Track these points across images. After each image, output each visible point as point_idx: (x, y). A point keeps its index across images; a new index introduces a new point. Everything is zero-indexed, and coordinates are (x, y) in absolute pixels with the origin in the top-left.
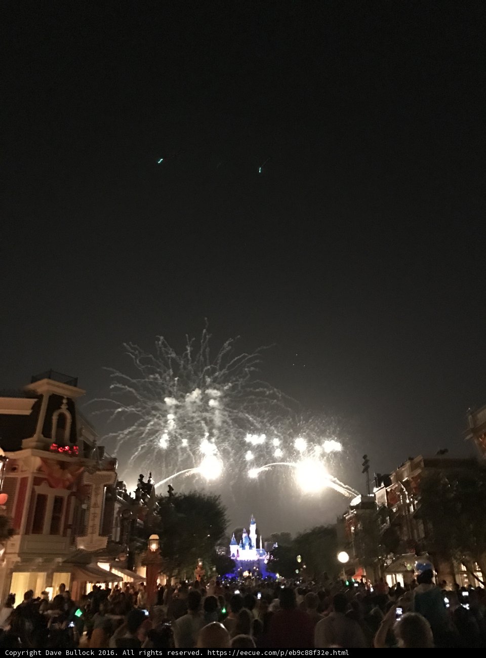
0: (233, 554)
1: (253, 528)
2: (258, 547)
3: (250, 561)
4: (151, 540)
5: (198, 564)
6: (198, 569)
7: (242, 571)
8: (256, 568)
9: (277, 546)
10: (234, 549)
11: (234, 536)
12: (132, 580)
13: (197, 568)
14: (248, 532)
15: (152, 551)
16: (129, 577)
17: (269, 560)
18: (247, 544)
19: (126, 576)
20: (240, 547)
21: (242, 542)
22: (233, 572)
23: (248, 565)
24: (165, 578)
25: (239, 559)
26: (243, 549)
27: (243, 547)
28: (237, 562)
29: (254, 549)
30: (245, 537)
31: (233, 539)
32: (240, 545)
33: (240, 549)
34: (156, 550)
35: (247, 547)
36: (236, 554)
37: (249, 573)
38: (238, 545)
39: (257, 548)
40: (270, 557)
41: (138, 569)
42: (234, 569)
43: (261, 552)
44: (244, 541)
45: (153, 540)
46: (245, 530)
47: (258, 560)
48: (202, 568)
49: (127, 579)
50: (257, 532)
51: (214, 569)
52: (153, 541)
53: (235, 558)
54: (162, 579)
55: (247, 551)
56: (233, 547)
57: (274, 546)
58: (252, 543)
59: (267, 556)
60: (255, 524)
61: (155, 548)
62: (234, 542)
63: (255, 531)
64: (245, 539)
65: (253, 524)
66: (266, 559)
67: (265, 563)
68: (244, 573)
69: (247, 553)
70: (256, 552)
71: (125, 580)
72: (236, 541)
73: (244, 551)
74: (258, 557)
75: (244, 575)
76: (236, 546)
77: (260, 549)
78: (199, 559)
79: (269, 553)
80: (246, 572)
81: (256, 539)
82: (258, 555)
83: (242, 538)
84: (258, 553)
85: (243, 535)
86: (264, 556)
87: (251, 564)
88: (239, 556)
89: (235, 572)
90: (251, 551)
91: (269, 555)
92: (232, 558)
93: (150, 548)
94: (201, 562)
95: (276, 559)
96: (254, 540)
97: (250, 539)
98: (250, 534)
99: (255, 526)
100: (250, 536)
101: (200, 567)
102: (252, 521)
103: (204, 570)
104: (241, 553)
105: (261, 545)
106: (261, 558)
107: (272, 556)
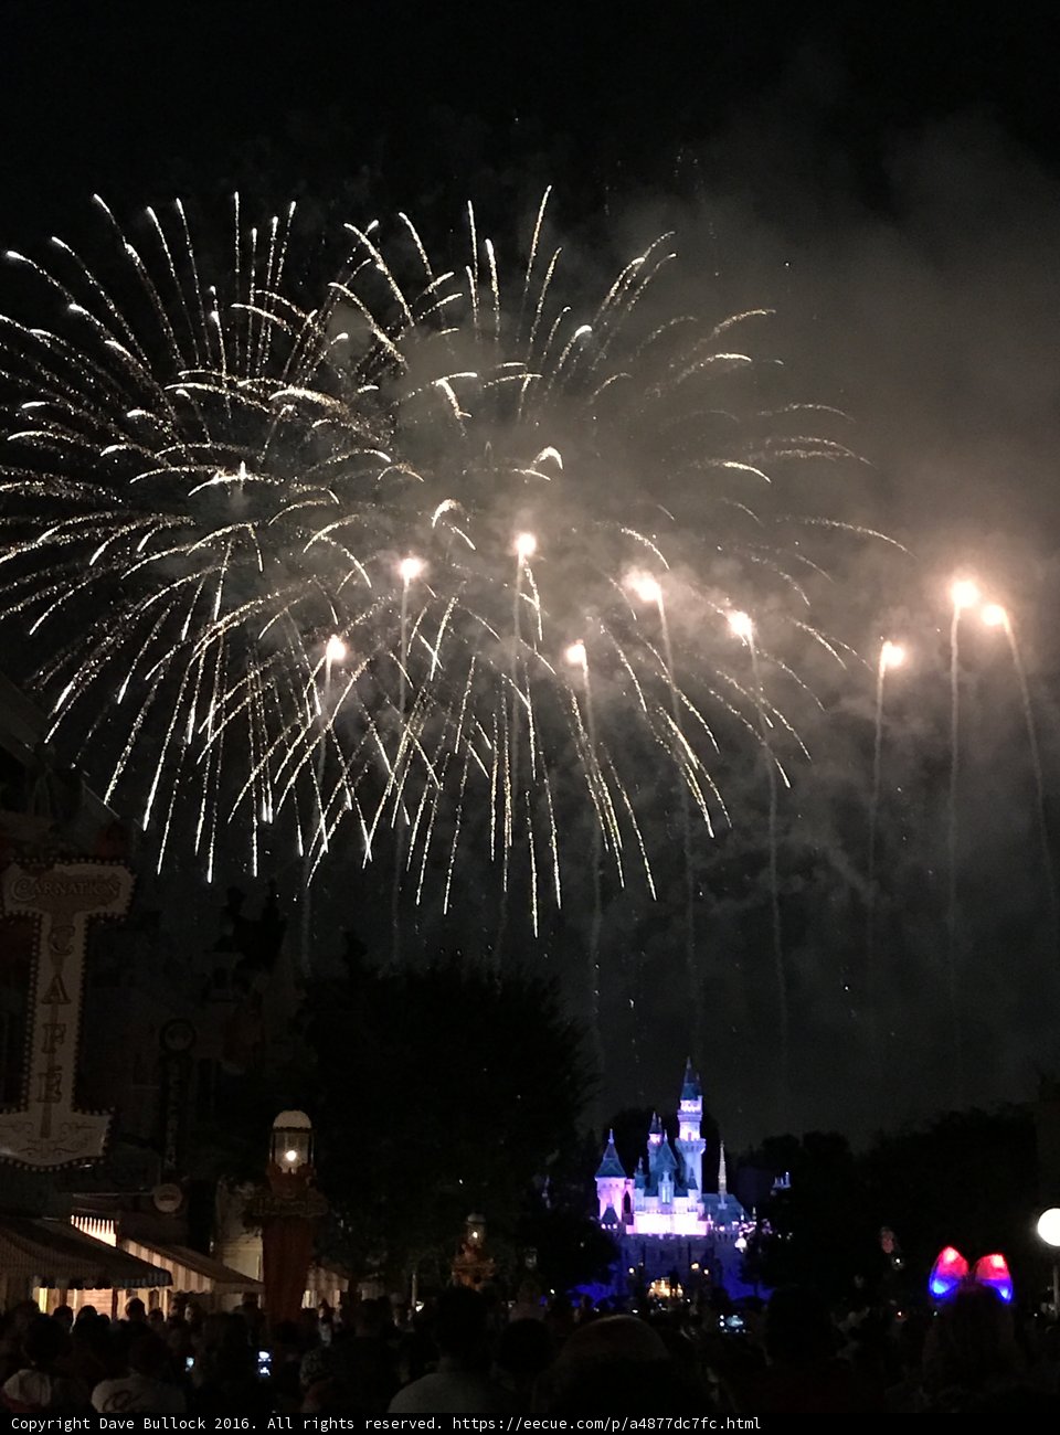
0: (610, 1210)
1: (691, 1107)
2: (710, 1185)
3: (678, 1237)
4: (282, 1130)
5: (467, 1234)
6: (467, 1255)
7: (644, 1279)
8: (702, 1267)
9: (788, 1186)
10: (613, 1192)
11: (611, 1141)
12: (207, 1285)
13: (462, 1252)
14: (672, 1128)
15: (285, 1171)
16: (194, 1275)
17: (753, 1240)
18: (666, 1175)
19: (181, 1270)
20: (636, 1187)
21: (646, 1164)
22: (606, 1278)
23: (668, 1254)
24: (335, 1285)
25: (629, 1230)
26: (646, 1195)
27: (651, 1189)
28: (623, 1245)
29: (694, 1196)
30: (659, 1146)
31: (610, 1158)
32: (639, 1176)
33: (638, 1196)
34: (299, 1169)
35: (666, 1187)
36: (619, 1213)
37: (672, 1285)
38: (630, 1176)
39: (705, 1190)
40: (760, 1226)
41: (229, 1249)
42: (613, 1267)
43: (723, 1206)
44: (653, 1161)
45: (289, 1129)
46: (657, 1120)
47: (711, 1235)
48: (481, 1252)
49: (187, 1280)
50: (705, 1130)
51: (531, 1262)
52: (287, 1135)
53: (615, 1226)
54: (323, 1285)
55: (664, 1201)
56: (608, 1184)
57: (775, 1186)
58: (685, 1171)
59: (746, 1221)
60: (700, 1098)
61: (297, 1161)
62: (615, 1168)
63: (698, 1124)
64: (657, 1155)
65: (693, 1097)
66: (741, 1234)
67: (738, 1249)
68: (653, 1284)
69: (666, 1209)
70: (701, 1207)
71: (180, 1285)
72: (620, 1160)
73: (653, 1201)
74: (709, 1226)
75: (651, 1290)
76: (621, 1181)
77: (719, 1196)
78: (470, 1219)
79: (754, 1211)
80: (659, 1284)
81: (704, 1156)
82: (709, 1217)
83: (647, 1152)
84: (710, 1211)
85: (649, 1138)
86: (735, 1223)
87: (680, 1249)
88: (632, 1218)
89: (614, 1282)
90: (680, 1202)
91: (755, 1218)
92: (604, 1226)
93: (276, 1160)
94: (481, 1228)
95: (784, 1235)
96: (694, 1157)
97: (678, 1157)
98: (678, 1135)
99: (699, 1108)
100: (680, 1141)
101: (475, 1250)
102: (686, 1085)
103: (492, 1260)
104: (642, 1209)
105: (722, 1179)
106: (722, 1229)
107: (768, 1224)
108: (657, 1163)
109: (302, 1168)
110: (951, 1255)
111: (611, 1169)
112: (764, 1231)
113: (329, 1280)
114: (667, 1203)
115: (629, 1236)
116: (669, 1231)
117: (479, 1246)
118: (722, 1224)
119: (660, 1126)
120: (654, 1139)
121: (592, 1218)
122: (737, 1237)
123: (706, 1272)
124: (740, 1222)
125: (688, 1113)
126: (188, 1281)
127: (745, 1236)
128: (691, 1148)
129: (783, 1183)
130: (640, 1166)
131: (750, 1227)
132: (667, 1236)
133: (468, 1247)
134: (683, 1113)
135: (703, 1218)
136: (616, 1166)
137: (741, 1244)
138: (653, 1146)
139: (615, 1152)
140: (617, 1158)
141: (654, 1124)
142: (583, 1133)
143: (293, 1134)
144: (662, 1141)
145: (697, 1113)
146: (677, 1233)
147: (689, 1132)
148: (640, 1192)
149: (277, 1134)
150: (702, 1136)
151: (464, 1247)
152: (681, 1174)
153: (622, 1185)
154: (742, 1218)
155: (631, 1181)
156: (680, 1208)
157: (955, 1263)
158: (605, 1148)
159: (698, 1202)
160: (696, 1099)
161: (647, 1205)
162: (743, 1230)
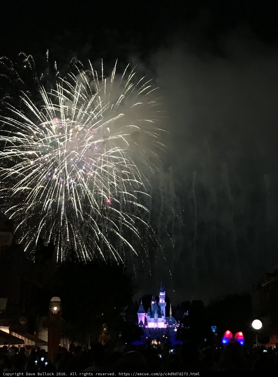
0: (141, 322)
1: (162, 294)
3: (159, 328)
5: (103, 329)
6: (103, 334)
7: (150, 340)
8: (165, 336)
9: (188, 314)
10: (142, 317)
11: (141, 303)
12: (34, 343)
13: (102, 334)
14: (157, 300)
15: (54, 313)
16: (30, 341)
17: (178, 329)
18: (156, 312)
19: (27, 339)
20: (148, 315)
21: (151, 309)
22: (140, 340)
23: (156, 333)
24: (68, 343)
25: (146, 327)
26: (151, 317)
27: (152, 316)
28: (145, 331)
29: (163, 317)
30: (154, 304)
31: (141, 308)
33: (148, 318)
35: (156, 315)
36: (144, 322)
37: (158, 341)
39: (166, 316)
40: (180, 325)
41: (39, 334)
42: (142, 337)
43: (171, 320)
44: (152, 308)
45: (55, 302)
47: (168, 328)
50: (167, 299)
51: (120, 336)
52: (54, 303)
53: (143, 326)
54: (65, 343)
55: (155, 319)
56: (140, 315)
57: (185, 314)
58: (161, 311)
59: (177, 324)
60: (165, 292)
61: (57, 310)
62: (142, 310)
63: (164, 298)
64: (153, 307)
65: (163, 291)
66: (176, 327)
67: (175, 331)
68: (153, 341)
69: (156, 321)
70: (165, 320)
71: (27, 344)
72: (144, 308)
73: (153, 319)
74: (167, 325)
75: (152, 343)
76: (144, 314)
77: (170, 318)
78: (104, 325)
79: (179, 322)
80: (154, 341)
81: (166, 307)
82: (167, 323)
83: (151, 306)
84: (167, 321)
85: (151, 302)
86: (174, 325)
87: (159, 332)
88: (147, 323)
89: (142, 340)
90: (159, 319)
91: (179, 323)
92: (140, 326)
93: (51, 310)
94: (107, 327)
95: (187, 327)
96: (163, 307)
97: (159, 307)
98: (159, 301)
99: (164, 294)
100: (160, 303)
101: (105, 333)
102: (161, 288)
103: (109, 336)
104: (150, 321)
105: (171, 313)
106: (171, 326)
107: (183, 325)
108: (154, 309)
109: (58, 312)
110: (228, 332)
111: (142, 311)
112: (182, 326)
113: (66, 341)
114: (156, 320)
115: (146, 328)
116: (157, 327)
117: (106, 332)
118: (171, 325)
119: (154, 299)
120: (153, 303)
121: (136, 324)
122: (175, 328)
123: (167, 338)
124: (175, 324)
125: (162, 296)
126: (28, 342)
127: (176, 328)
128: (162, 304)
129: (187, 314)
130: (149, 310)
131: (178, 325)
132: (156, 328)
133: (103, 332)
134: (160, 296)
135: (166, 323)
136: (143, 310)
137: (176, 330)
138: (152, 304)
139: (143, 306)
140: (143, 308)
141: (153, 299)
142: (134, 301)
143: (56, 303)
144: (155, 303)
145: (164, 295)
146: (159, 327)
147: (162, 301)
148: (149, 317)
149: (52, 303)
150: (165, 302)
151: (102, 332)
152: (160, 312)
153: (144, 315)
154: (176, 323)
155: (147, 314)
156: (160, 321)
157: (230, 334)
158: (140, 306)
159: (164, 319)
160: (164, 292)
161: (151, 320)
162: (176, 326)
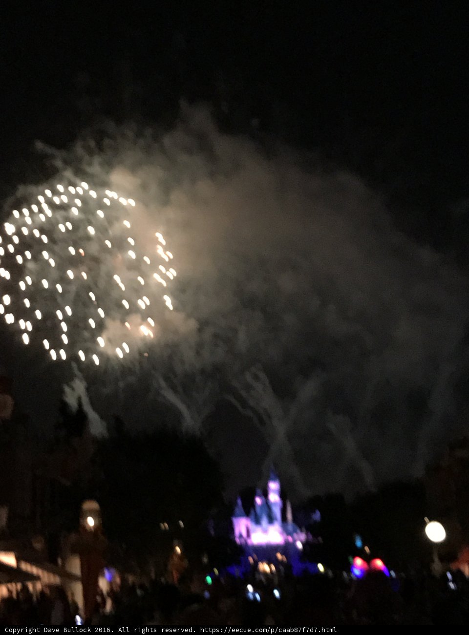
0: (240, 534)
1: (274, 486)
2: (284, 519)
3: (272, 545)
4: (86, 510)
7: (257, 562)
8: (283, 556)
9: (320, 518)
10: (241, 525)
11: (239, 501)
12: (58, 580)
13: (173, 558)
15: (88, 529)
16: (52, 575)
17: (305, 544)
18: (264, 516)
19: (46, 573)
20: (251, 522)
21: (255, 511)
22: (239, 564)
23: (267, 553)
25: (249, 542)
26: (255, 525)
27: (257, 521)
28: (246, 548)
29: (277, 524)
31: (239, 509)
32: (253, 516)
33: (252, 526)
34: (95, 527)
35: (264, 521)
36: (244, 533)
37: (270, 566)
40: (308, 537)
41: (68, 563)
42: (241, 559)
43: (290, 528)
44: (258, 510)
45: (89, 510)
46: (259, 491)
47: (285, 543)
51: (205, 559)
53: (243, 540)
56: (238, 521)
57: (313, 518)
58: (272, 513)
59: (301, 534)
60: (278, 481)
63: (278, 493)
65: (275, 481)
67: (298, 549)
68: (261, 565)
69: (265, 531)
70: (281, 529)
71: (46, 581)
72: (244, 510)
73: (259, 528)
74: (285, 538)
75: (259, 568)
76: (244, 520)
77: (289, 524)
78: (176, 542)
79: (304, 529)
80: (264, 564)
81: (281, 507)
83: (255, 506)
84: (285, 530)
85: (256, 499)
88: (250, 536)
89: (243, 565)
90: (271, 527)
91: (305, 533)
92: (238, 541)
93: (84, 524)
94: (181, 546)
95: (318, 539)
96: (277, 508)
97: (270, 507)
98: (268, 498)
99: (278, 485)
100: (270, 501)
101: (179, 558)
102: (271, 474)
103: (186, 562)
104: (255, 532)
105: (289, 516)
106: (290, 538)
107: (311, 536)
111: (240, 514)
114: (265, 528)
115: (249, 545)
116: (267, 542)
117: (180, 555)
119: (260, 494)
121: (232, 538)
122: (298, 542)
123: (285, 559)
124: (298, 535)
126: (49, 578)
127: (301, 542)
128: (275, 504)
129: (317, 516)
131: (303, 537)
133: (176, 556)
134: (270, 488)
135: (282, 534)
137: (299, 545)
138: (258, 503)
139: (241, 506)
143: (91, 512)
144: (262, 501)
145: (277, 488)
146: (271, 542)
147: (274, 498)
149: (84, 512)
150: (280, 498)
151: (173, 554)
155: (249, 519)
156: (271, 531)
158: (237, 505)
159: (279, 527)
161: (256, 529)
